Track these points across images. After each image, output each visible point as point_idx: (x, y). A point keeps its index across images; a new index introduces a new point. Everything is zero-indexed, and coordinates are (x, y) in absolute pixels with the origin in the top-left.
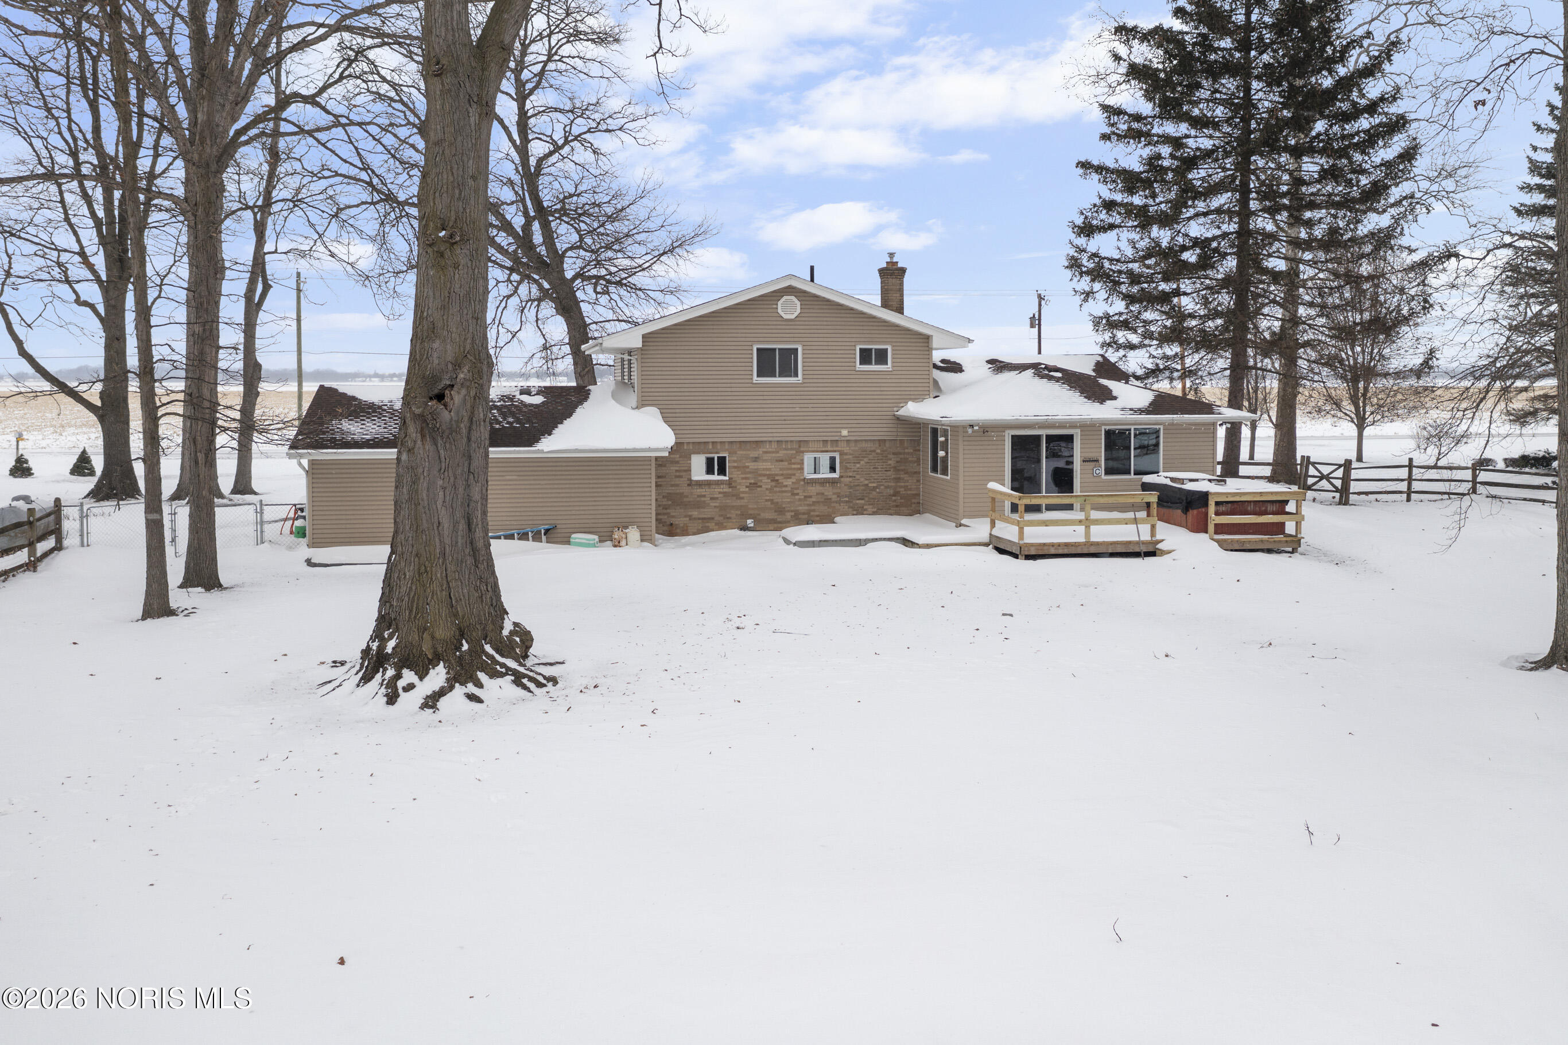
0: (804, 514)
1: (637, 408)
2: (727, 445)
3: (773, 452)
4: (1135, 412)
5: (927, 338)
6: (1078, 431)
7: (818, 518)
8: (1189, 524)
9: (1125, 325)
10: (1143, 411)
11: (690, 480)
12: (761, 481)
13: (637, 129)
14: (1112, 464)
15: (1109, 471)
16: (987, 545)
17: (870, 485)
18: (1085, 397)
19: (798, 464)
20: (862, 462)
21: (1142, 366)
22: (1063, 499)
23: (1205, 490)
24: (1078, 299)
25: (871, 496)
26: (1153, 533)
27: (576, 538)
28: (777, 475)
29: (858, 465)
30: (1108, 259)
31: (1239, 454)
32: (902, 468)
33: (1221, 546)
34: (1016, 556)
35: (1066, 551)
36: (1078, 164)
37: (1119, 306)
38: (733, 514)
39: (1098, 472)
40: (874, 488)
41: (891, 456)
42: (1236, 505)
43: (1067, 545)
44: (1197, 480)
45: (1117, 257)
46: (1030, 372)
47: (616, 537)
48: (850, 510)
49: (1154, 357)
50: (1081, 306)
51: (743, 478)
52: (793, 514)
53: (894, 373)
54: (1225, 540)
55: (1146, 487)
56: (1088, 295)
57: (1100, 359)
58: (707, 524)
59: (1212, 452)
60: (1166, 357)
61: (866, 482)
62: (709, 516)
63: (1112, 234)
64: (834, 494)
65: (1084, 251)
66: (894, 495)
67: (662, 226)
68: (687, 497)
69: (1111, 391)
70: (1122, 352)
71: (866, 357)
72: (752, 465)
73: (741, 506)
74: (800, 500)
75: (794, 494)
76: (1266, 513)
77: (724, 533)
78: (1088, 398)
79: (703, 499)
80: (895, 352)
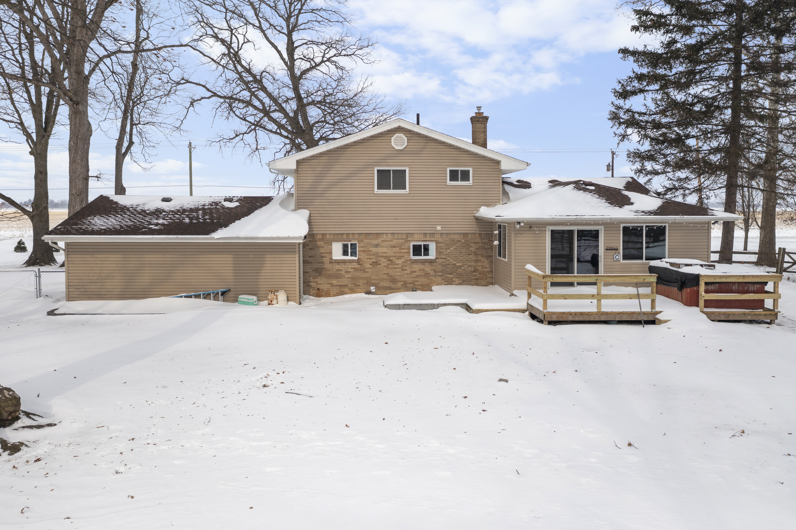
0: (410, 283)
1: (295, 210)
2: (356, 235)
3: (389, 241)
4: (646, 213)
5: (498, 162)
6: (602, 227)
7: (420, 287)
8: (684, 299)
9: (651, 157)
10: (652, 213)
11: (332, 259)
12: (380, 260)
13: (365, 54)
14: (627, 252)
15: (625, 257)
16: (523, 311)
17: (457, 264)
18: (609, 203)
19: (406, 249)
20: (451, 249)
21: (664, 187)
22: (591, 277)
23: (696, 273)
24: (617, 139)
25: (458, 272)
26: (653, 306)
27: (241, 298)
28: (392, 257)
29: (448, 251)
30: (638, 113)
31: (732, 246)
32: (480, 253)
33: (709, 317)
34: (541, 322)
35: (581, 319)
36: (619, 51)
37: (646, 146)
38: (361, 282)
39: (617, 257)
40: (460, 267)
41: (472, 245)
42: (722, 285)
43: (582, 314)
44: (691, 265)
45: (644, 111)
46: (571, 186)
47: (269, 298)
48: (443, 281)
49: (671, 180)
50: (618, 144)
51: (368, 259)
52: (403, 283)
53: (474, 187)
54: (713, 313)
55: (652, 270)
56: (624, 137)
57: (630, 180)
58: (343, 290)
59: (707, 244)
60: (680, 180)
61: (454, 262)
62: (344, 284)
63: (640, 96)
64: (431, 270)
65: (621, 108)
66: (474, 272)
67: (374, 109)
68: (329, 270)
69: (630, 199)
70: (649, 177)
71: (454, 175)
72: (374, 250)
73: (367, 277)
74: (407, 274)
75: (403, 270)
76: (748, 292)
77: (354, 295)
78: (611, 203)
79: (340, 272)
80: (475, 172)
